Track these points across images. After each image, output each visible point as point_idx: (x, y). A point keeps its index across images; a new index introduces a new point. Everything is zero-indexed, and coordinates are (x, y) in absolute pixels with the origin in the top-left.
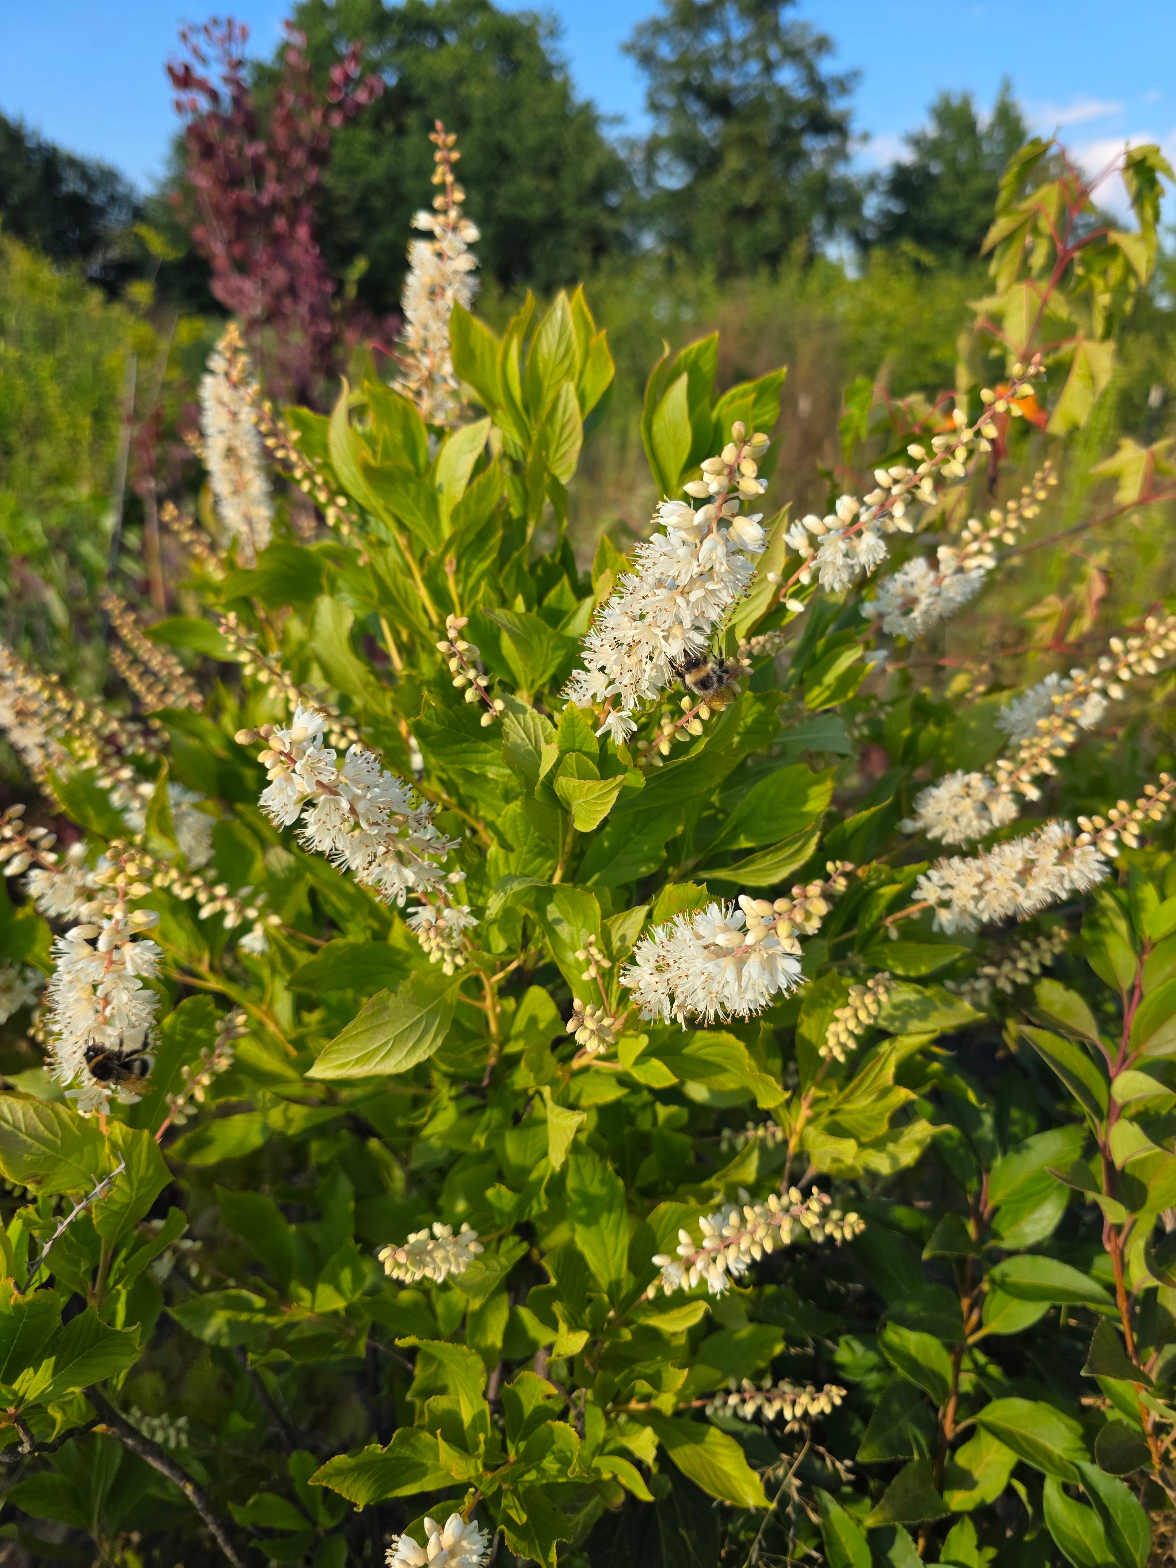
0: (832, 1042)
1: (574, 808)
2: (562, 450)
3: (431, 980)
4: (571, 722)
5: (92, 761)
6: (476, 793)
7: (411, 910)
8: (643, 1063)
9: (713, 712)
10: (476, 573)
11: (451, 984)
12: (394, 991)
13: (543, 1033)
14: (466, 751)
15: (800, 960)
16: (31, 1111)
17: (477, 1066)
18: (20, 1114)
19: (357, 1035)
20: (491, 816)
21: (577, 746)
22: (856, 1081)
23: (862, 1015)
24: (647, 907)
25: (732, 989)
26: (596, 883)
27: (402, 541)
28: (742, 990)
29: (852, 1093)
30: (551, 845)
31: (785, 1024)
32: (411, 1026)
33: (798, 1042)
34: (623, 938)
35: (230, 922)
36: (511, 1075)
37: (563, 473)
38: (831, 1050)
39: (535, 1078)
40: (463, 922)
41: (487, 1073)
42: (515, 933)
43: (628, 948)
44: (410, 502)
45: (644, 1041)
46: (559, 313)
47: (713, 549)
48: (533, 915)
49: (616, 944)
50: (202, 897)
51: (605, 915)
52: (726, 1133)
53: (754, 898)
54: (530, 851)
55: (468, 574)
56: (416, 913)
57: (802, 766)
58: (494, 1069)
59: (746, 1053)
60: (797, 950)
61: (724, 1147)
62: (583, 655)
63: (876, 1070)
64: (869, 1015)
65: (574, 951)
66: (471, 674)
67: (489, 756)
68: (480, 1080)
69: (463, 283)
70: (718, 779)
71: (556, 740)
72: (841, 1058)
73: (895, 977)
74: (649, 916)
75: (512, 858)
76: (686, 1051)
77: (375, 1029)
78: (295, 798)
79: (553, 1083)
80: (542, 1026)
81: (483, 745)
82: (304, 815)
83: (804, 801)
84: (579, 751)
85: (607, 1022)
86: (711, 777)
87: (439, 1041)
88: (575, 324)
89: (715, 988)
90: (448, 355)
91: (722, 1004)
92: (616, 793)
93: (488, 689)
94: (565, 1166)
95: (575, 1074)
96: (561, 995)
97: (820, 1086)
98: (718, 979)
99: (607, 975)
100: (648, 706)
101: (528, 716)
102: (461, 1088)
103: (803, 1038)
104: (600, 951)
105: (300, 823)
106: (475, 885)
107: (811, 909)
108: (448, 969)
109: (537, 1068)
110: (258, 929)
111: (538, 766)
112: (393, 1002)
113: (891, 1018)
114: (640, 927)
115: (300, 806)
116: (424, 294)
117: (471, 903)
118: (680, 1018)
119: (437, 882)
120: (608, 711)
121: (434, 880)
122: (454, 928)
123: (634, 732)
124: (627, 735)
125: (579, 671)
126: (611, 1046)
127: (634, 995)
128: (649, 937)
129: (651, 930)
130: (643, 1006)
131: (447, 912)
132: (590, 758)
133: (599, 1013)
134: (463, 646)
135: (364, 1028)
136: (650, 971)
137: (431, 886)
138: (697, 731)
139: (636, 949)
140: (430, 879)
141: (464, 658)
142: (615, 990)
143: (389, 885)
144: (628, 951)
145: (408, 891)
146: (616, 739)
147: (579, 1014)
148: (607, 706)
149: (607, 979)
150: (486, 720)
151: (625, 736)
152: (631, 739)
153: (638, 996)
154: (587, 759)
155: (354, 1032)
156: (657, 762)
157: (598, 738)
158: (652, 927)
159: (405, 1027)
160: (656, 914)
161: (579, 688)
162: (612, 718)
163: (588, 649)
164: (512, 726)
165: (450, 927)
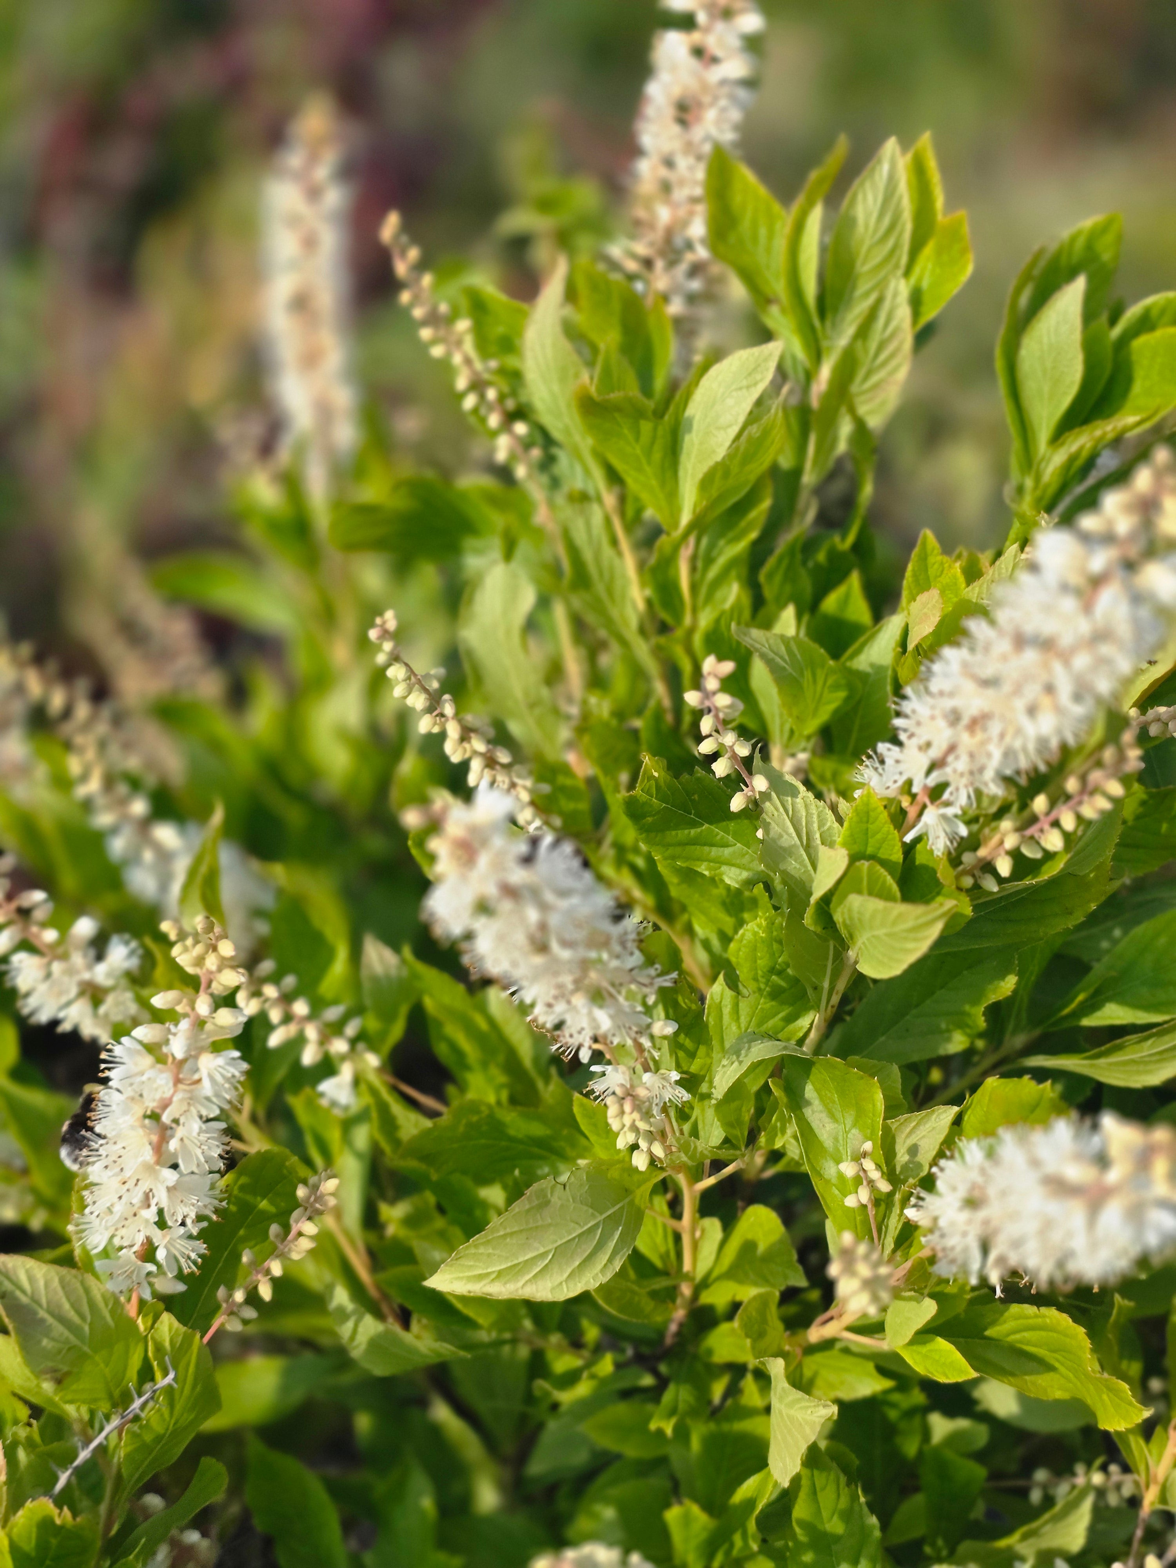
1: (859, 943)
2: (874, 379)
3: (612, 1174)
4: (865, 815)
5: (93, 786)
7: (596, 1068)
8: (924, 1343)
9: (1081, 820)
10: (721, 561)
11: (640, 1184)
12: (561, 1181)
14: (694, 842)
16: (56, 1283)
18: (41, 1283)
21: (870, 850)
24: (956, 1109)
25: (1079, 1243)
27: (610, 499)
28: (1094, 1246)
30: (809, 992)
31: (1153, 1310)
32: (580, 1236)
34: (913, 1150)
35: (309, 1057)
37: (871, 412)
39: (754, 1345)
40: (668, 1095)
41: (671, 1331)
42: (738, 1121)
43: (919, 1166)
44: (638, 451)
45: (929, 1309)
46: (885, 167)
49: (902, 1157)
50: (275, 1015)
51: (892, 1111)
52: (1041, 1475)
54: (775, 998)
55: (709, 561)
56: (602, 1075)
58: (682, 1326)
59: (1087, 1344)
61: (1036, 1496)
62: (898, 722)
65: (838, 1161)
66: (729, 738)
67: (727, 851)
69: (733, 98)
71: (839, 840)
74: (958, 1121)
75: (744, 1005)
76: (988, 1333)
77: (532, 1233)
79: (784, 1355)
81: (721, 835)
82: (474, 924)
84: (872, 857)
85: (883, 1270)
86: (1069, 912)
87: (617, 1265)
88: (909, 183)
89: (1056, 1236)
90: (700, 208)
92: (938, 927)
93: (747, 762)
94: (796, 1481)
95: (810, 1349)
98: (1061, 1226)
99: (883, 1202)
100: (985, 802)
101: (799, 800)
104: (878, 1167)
105: (469, 936)
106: (687, 1043)
108: (638, 1162)
109: (756, 1332)
110: (346, 1072)
111: (811, 881)
114: (941, 1137)
115: (473, 912)
116: (669, 112)
117: (679, 1067)
118: (994, 1278)
119: (639, 1033)
120: (924, 807)
121: (635, 1029)
122: (656, 1101)
123: (962, 838)
124: (952, 842)
125: (888, 745)
126: (884, 1309)
127: (925, 1236)
128: (957, 1155)
129: (960, 1144)
130: (940, 1254)
131: (647, 1077)
132: (887, 870)
133: (875, 1256)
134: (723, 700)
135: (516, 1229)
136: (957, 1204)
137: (631, 1038)
138: (1054, 845)
139: (934, 1170)
140: (630, 1028)
141: (721, 715)
142: (894, 1226)
143: (574, 1031)
144: (922, 1171)
145: (596, 1040)
146: (934, 848)
147: (848, 1255)
148: (923, 798)
149: (883, 1207)
150: (737, 803)
151: (948, 843)
152: (955, 849)
153: (934, 1238)
154: (882, 871)
155: (501, 1233)
156: (991, 885)
157: (904, 844)
158: (960, 1140)
159: (570, 1237)
160: (969, 1119)
161: (883, 769)
162: (931, 816)
163: (906, 716)
164: (776, 813)
165: (650, 1100)
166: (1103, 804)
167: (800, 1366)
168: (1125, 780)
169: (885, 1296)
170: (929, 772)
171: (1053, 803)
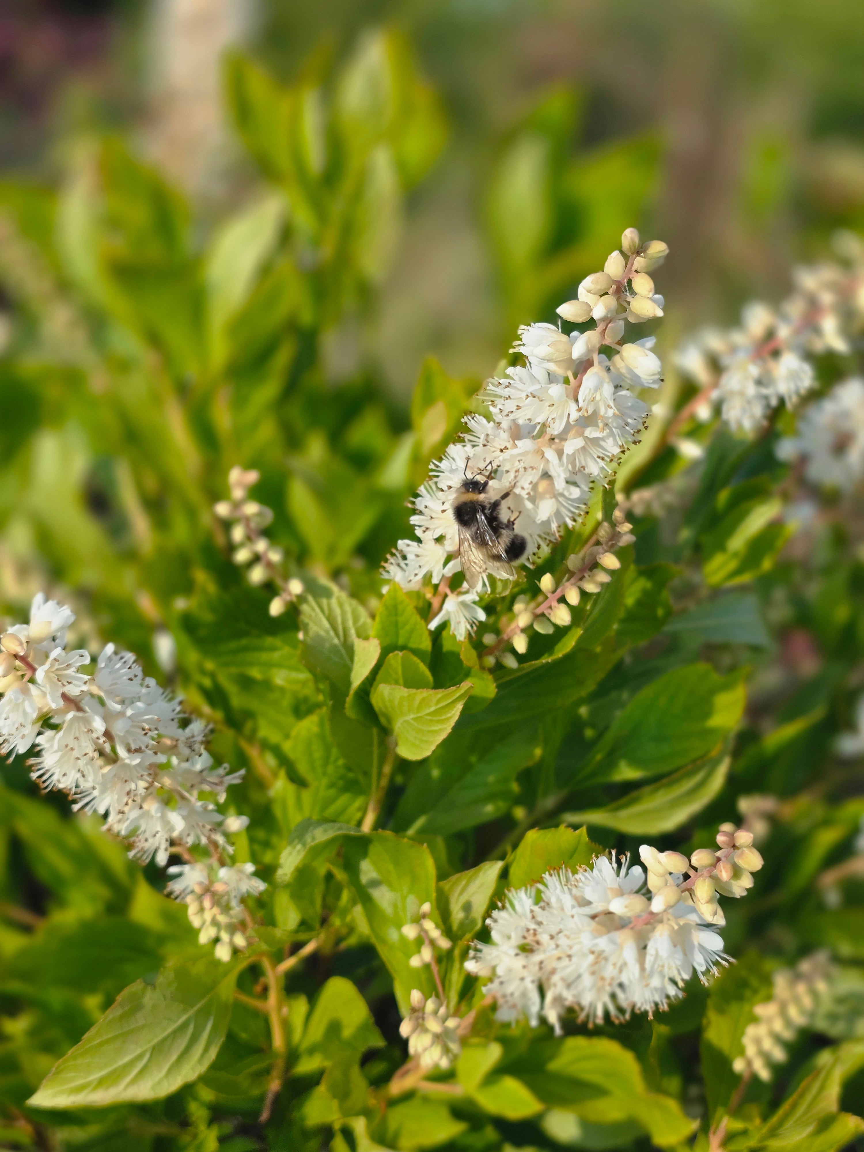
0: (751, 1050)
1: (398, 726)
3: (198, 969)
4: (393, 610)
6: (253, 704)
7: (173, 870)
8: (494, 1083)
9: (584, 594)
11: (225, 974)
12: (151, 984)
13: (349, 1044)
14: (246, 649)
15: (722, 932)
17: (255, 1092)
19: (101, 1044)
20: (274, 737)
21: (401, 641)
22: (785, 1107)
23: (793, 1012)
24: (501, 864)
25: (631, 974)
26: (422, 831)
28: (644, 975)
29: (781, 1123)
30: (361, 778)
32: (174, 1032)
33: (704, 1053)
34: (467, 907)
36: (301, 1105)
38: (749, 1063)
39: (341, 1107)
40: (245, 886)
41: (268, 1102)
42: (312, 902)
43: (474, 922)
44: (170, 308)
45: (495, 1052)
47: (598, 388)
48: (340, 875)
49: (457, 915)
51: (442, 876)
53: (661, 850)
54: (332, 785)
55: (246, 405)
56: (179, 875)
57: (702, 667)
58: (278, 1098)
60: (720, 920)
62: (414, 520)
63: (814, 1090)
64: (802, 1011)
65: (399, 926)
66: (261, 545)
68: (256, 1114)
70: (590, 686)
71: (372, 633)
72: (764, 1074)
73: (837, 960)
74: (504, 875)
75: (306, 795)
77: (127, 1036)
78: (35, 715)
79: (367, 1113)
80: (347, 1032)
81: (269, 641)
82: (40, 740)
83: (707, 714)
84: (403, 648)
85: (451, 1023)
86: (581, 682)
87: (213, 1054)
89: (609, 971)
91: (613, 996)
92: (459, 707)
93: (281, 566)
95: (393, 1103)
96: (376, 989)
97: (736, 1113)
98: (612, 960)
99: (444, 959)
100: (499, 586)
101: (334, 601)
102: (228, 1127)
103: (710, 1047)
104: (437, 926)
105: (34, 751)
106: (261, 834)
107: (741, 863)
108: (223, 953)
109: (342, 1094)
111: (348, 670)
112: (149, 998)
113: (833, 1017)
114: (491, 891)
115: (37, 727)
117: (254, 858)
118: (553, 1017)
119: (213, 830)
120: (446, 596)
121: (208, 827)
122: (233, 894)
123: (481, 622)
124: (472, 627)
125: (407, 541)
126: (454, 1059)
127: (485, 985)
128: (508, 905)
129: (510, 895)
130: (501, 1001)
131: (223, 873)
132: (419, 658)
133: (442, 1010)
134: (251, 508)
135: (110, 1035)
136: (513, 952)
137: (205, 836)
138: (563, 620)
139: (488, 921)
140: (204, 826)
141: (253, 525)
142: (456, 981)
143: (148, 835)
144: (476, 925)
145: (172, 843)
146: (456, 633)
147: (417, 1012)
148: (444, 588)
149: (444, 964)
150: (276, 608)
151: (469, 627)
152: (476, 632)
153: (494, 986)
154: (416, 659)
155: (98, 1041)
156: (511, 663)
157: (430, 632)
158: (509, 890)
159: (166, 1033)
160: (515, 872)
161: (406, 565)
162: (451, 604)
163: (421, 513)
164: (313, 614)
165: (227, 893)
166: (603, 578)
167: (384, 1121)
168: (620, 554)
169: (454, 1047)
170: (445, 564)
171: (558, 583)
